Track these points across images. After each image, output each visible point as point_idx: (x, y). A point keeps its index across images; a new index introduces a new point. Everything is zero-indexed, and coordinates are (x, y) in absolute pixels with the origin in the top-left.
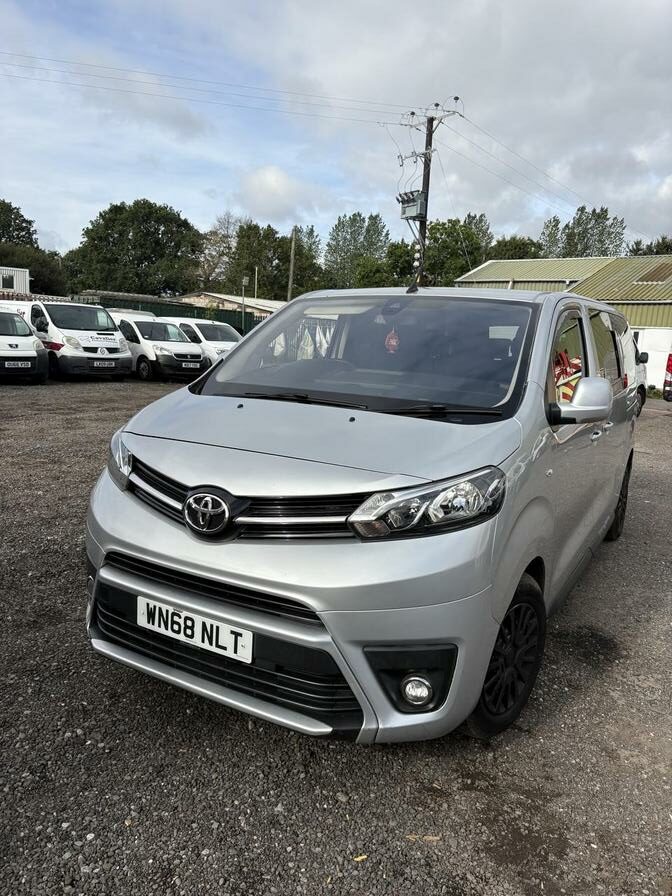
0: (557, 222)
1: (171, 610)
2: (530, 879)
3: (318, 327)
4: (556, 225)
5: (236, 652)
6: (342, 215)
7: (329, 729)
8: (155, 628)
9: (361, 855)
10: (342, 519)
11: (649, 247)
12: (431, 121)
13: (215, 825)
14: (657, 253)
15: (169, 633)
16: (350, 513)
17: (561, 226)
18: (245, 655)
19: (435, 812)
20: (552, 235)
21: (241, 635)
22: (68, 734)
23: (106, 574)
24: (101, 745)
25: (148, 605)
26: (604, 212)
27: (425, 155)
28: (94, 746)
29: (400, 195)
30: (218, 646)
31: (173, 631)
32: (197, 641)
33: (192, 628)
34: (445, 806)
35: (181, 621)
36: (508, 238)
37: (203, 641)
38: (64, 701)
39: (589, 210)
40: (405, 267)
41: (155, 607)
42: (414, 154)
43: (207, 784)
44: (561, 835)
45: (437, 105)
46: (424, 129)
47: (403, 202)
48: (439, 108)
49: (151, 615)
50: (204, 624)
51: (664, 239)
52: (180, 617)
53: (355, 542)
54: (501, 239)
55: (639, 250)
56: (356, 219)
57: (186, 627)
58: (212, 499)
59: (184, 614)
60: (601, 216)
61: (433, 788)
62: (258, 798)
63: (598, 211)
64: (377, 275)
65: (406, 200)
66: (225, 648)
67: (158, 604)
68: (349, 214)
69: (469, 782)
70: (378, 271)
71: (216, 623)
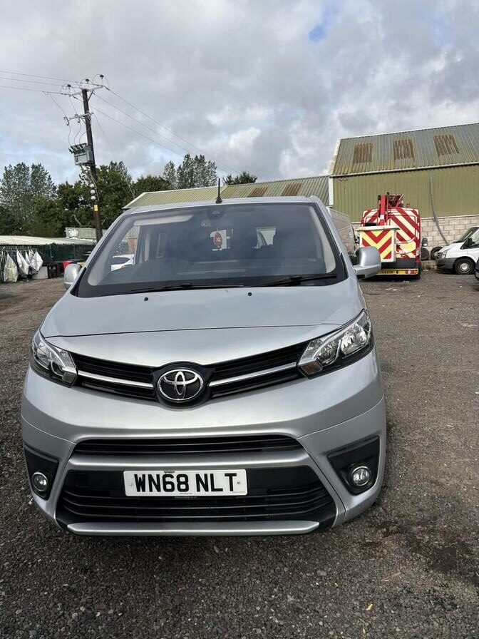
0: (172, 166)
1: (162, 473)
2: (468, 574)
3: (18, 252)
4: (172, 167)
5: (231, 489)
6: (7, 166)
7: (317, 524)
8: (147, 493)
9: (368, 605)
10: (293, 365)
11: (237, 179)
12: (85, 92)
13: (259, 631)
14: (242, 183)
15: (163, 493)
16: (297, 360)
17: (176, 168)
18: (241, 489)
19: (384, 558)
20: (171, 174)
21: (235, 475)
22: (74, 615)
23: (76, 463)
24: (111, 612)
25: (136, 476)
26: (202, 158)
27: (86, 117)
28: (105, 615)
29: (72, 147)
30: (213, 490)
31: (166, 490)
32: (193, 492)
33: (186, 483)
34: (385, 551)
35: (174, 480)
36: (145, 177)
37: (198, 490)
38: (44, 590)
39: (192, 157)
40: (73, 202)
41: (144, 476)
42: (77, 116)
43: (224, 605)
44: (458, 541)
45: (87, 80)
46: (80, 98)
47: (75, 152)
48: (89, 82)
49: (140, 484)
50: (198, 476)
51: (244, 174)
52: (172, 477)
53: (304, 380)
54: (140, 178)
55: (231, 181)
56: (21, 168)
57: (180, 483)
58: (184, 372)
59: (175, 474)
60: (200, 160)
61: (367, 543)
62: (270, 599)
63: (199, 157)
64: (52, 209)
65: (77, 150)
66: (221, 490)
67: (147, 473)
68: (14, 165)
69: (385, 530)
70: (51, 207)
71: (209, 472)
